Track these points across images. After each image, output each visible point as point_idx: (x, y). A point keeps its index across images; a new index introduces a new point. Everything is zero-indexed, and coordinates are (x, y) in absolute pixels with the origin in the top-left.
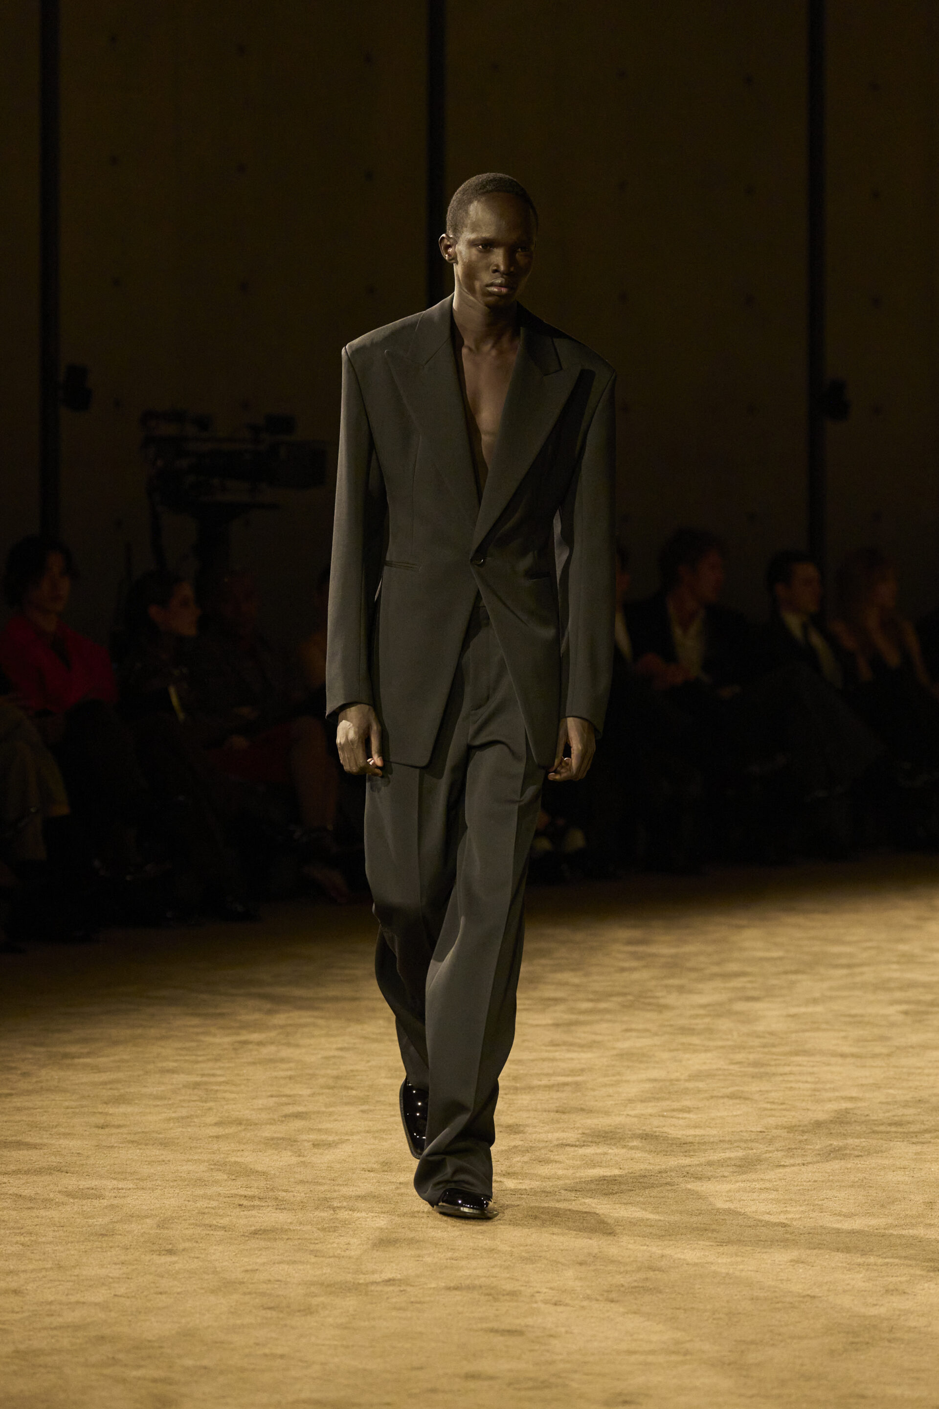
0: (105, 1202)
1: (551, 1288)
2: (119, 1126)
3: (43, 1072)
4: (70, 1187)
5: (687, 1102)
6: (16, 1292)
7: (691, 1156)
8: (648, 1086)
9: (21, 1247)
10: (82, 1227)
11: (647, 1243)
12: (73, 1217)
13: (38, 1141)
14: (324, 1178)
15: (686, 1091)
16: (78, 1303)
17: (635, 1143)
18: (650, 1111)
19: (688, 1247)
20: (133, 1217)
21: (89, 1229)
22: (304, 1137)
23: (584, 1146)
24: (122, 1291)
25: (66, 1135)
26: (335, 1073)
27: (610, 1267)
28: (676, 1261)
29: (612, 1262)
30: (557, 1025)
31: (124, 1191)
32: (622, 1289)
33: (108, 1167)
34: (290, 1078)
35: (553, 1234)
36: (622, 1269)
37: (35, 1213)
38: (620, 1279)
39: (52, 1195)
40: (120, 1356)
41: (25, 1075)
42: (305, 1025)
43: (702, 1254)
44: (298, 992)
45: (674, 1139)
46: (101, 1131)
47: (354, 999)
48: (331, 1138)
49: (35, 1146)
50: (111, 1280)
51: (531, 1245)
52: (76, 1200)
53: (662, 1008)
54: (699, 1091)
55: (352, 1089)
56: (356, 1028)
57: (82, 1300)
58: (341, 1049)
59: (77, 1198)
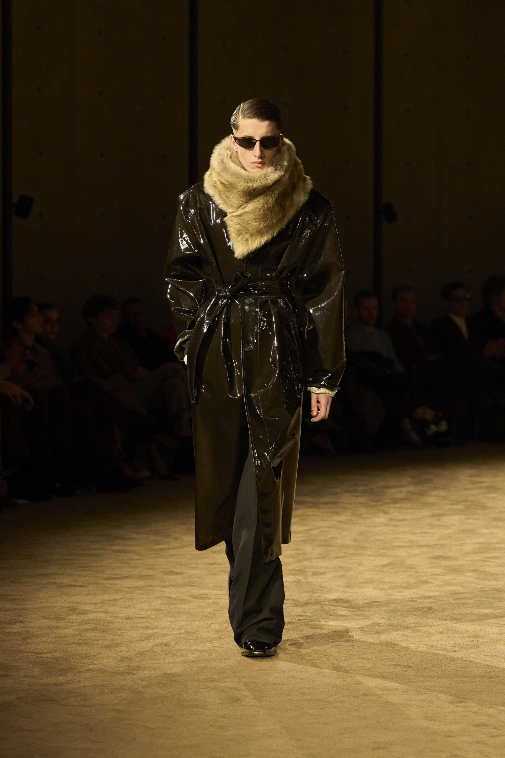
0: (211, 601)
1: (426, 645)
2: (219, 564)
3: (184, 538)
4: (195, 594)
5: (495, 554)
6: (166, 645)
7: (497, 580)
8: (477, 546)
9: (169, 623)
10: (200, 613)
11: (474, 623)
12: (195, 608)
13: (180, 571)
14: (317, 590)
15: (495, 549)
16: (195, 650)
17: (470, 574)
18: (477, 558)
19: (494, 625)
20: (224, 608)
21: (202, 614)
22: (309, 570)
23: (444, 575)
24: (217, 644)
25: (194, 568)
26: (325, 538)
27: (455, 635)
28: (488, 632)
29: (456, 632)
30: (433, 516)
31: (220, 596)
32: (461, 646)
33: (214, 584)
34: (303, 541)
35: (428, 618)
36: (461, 636)
37: (177, 606)
38: (460, 641)
39: (185, 598)
40: (215, 677)
41: (176, 539)
42: (312, 515)
43: (500, 628)
44: (308, 499)
45: (488, 572)
46: (211, 566)
47: (335, 503)
48: (322, 570)
49: (178, 574)
50: (212, 639)
51: (417, 623)
52: (197, 600)
53: (484, 507)
54: (501, 548)
55: (333, 546)
56: (336, 518)
57: (198, 649)
58: (329, 527)
59: (197, 599)
